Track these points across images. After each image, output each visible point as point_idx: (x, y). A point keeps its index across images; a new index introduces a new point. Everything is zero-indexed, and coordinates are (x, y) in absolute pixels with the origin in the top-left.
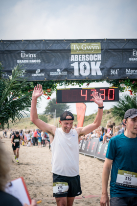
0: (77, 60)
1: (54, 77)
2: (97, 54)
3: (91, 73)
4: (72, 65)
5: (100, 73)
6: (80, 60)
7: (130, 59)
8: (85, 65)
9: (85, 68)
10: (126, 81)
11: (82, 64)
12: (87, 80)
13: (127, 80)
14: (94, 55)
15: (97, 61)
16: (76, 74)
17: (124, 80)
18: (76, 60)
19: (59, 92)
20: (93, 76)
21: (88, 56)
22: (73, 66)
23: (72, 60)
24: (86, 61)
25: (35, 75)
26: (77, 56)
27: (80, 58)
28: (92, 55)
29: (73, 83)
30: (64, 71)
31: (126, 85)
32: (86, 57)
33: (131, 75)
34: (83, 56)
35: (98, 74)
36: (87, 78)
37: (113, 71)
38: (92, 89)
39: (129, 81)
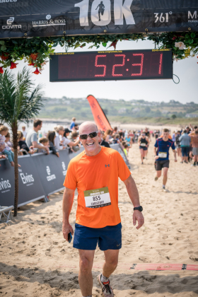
3: (113, 21)
10: (187, 36)
12: (108, 36)
13: (189, 33)
17: (184, 34)
19: (55, 59)
20: (117, 26)
25: (6, 27)
29: (81, 44)
31: (187, 45)
36: (105, 31)
37: (159, 16)
38: (118, 53)
39: (193, 35)
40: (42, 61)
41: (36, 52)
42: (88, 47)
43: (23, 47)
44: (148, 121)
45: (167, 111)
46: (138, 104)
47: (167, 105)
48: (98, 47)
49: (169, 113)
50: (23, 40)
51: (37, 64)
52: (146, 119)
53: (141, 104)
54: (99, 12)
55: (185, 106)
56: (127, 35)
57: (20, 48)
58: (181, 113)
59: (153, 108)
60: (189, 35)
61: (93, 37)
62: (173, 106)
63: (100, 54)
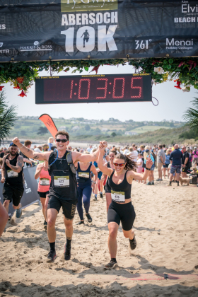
0: (74, 24)
1: (30, 54)
2: (110, 12)
3: (96, 47)
4: (62, 33)
5: (113, 47)
6: (78, 23)
7: (176, 20)
8: (86, 33)
9: (86, 39)
10: (165, 62)
11: (81, 31)
12: (91, 61)
13: (168, 59)
14: (105, 14)
15: (111, 24)
16: (69, 48)
17: (163, 60)
18: (70, 24)
19: (40, 83)
20: (100, 52)
21: (94, 15)
22: (65, 36)
23: (63, 24)
24: (89, 25)
26: (73, 15)
27: (78, 19)
28: (101, 14)
29: (65, 68)
30: (46, 43)
32: (91, 17)
33: (175, 50)
34: (83, 15)
35: (110, 49)
36: (89, 56)
37: (139, 43)
38: (101, 77)
39: (171, 61)
40: (27, 85)
41: (22, 76)
42: (72, 71)
43: (10, 71)
44: (88, 139)
45: (106, 129)
46: (78, 122)
47: (107, 123)
48: (81, 71)
49: (109, 130)
50: (9, 65)
51: (23, 87)
52: (86, 137)
53: (81, 122)
54: (84, 39)
55: (124, 124)
56: (109, 60)
57: (7, 71)
58: (120, 130)
59: (93, 126)
60: (168, 61)
61: (77, 62)
62: (113, 124)
63: (84, 78)
